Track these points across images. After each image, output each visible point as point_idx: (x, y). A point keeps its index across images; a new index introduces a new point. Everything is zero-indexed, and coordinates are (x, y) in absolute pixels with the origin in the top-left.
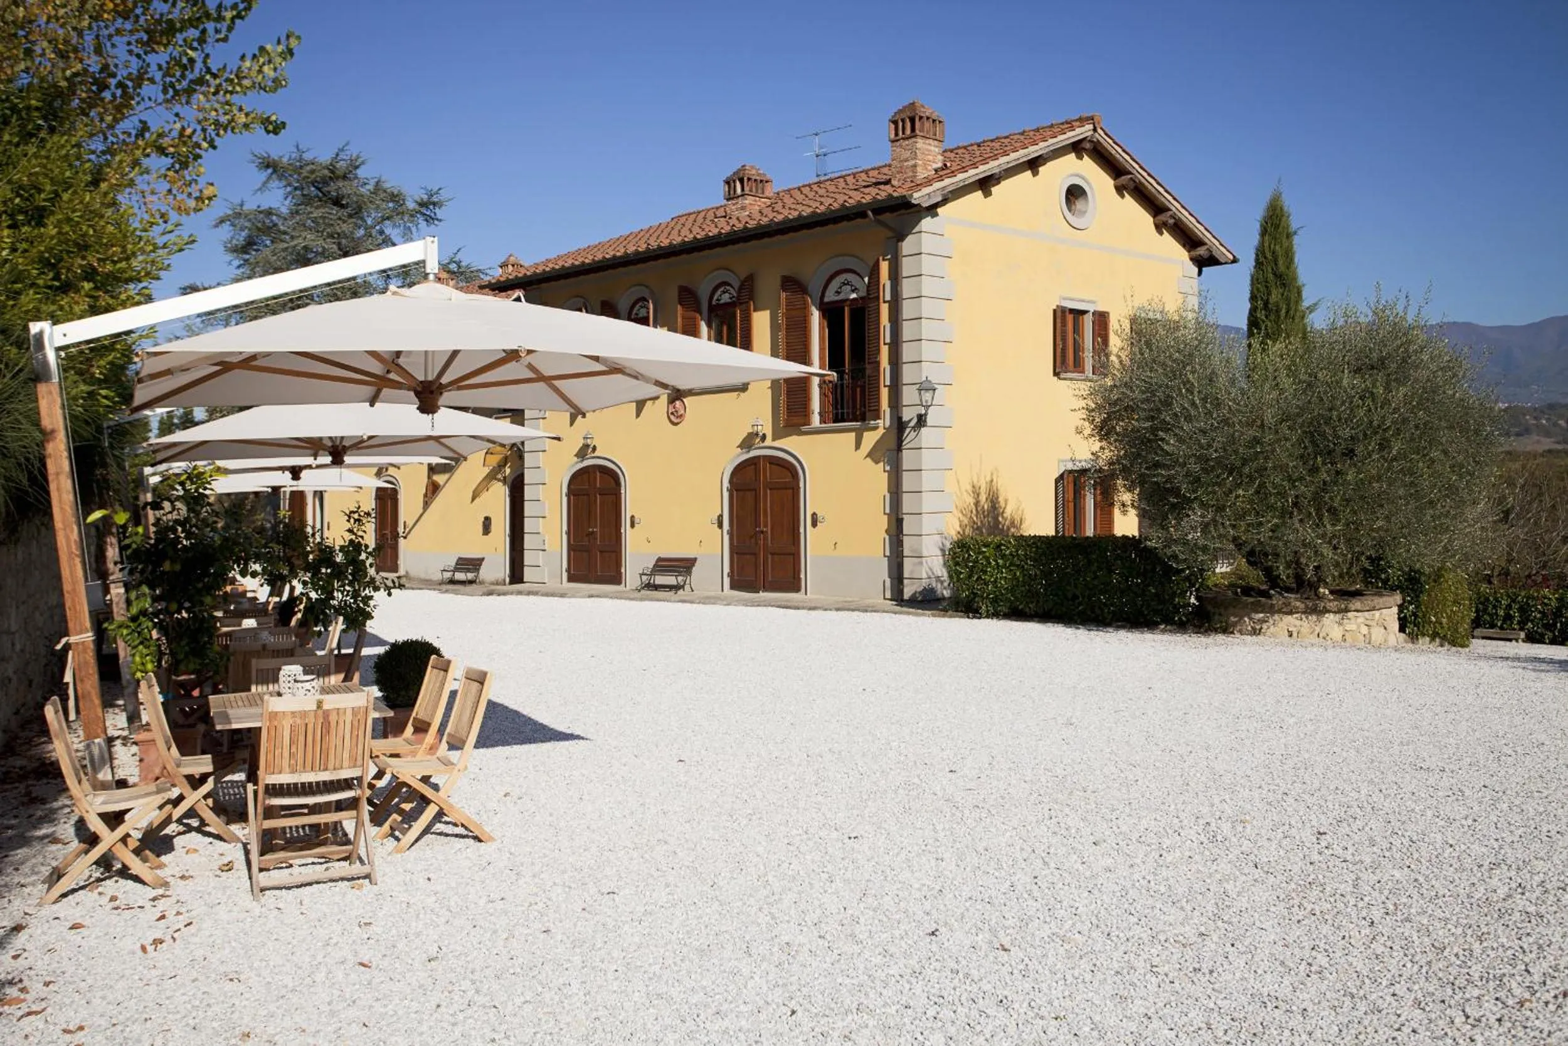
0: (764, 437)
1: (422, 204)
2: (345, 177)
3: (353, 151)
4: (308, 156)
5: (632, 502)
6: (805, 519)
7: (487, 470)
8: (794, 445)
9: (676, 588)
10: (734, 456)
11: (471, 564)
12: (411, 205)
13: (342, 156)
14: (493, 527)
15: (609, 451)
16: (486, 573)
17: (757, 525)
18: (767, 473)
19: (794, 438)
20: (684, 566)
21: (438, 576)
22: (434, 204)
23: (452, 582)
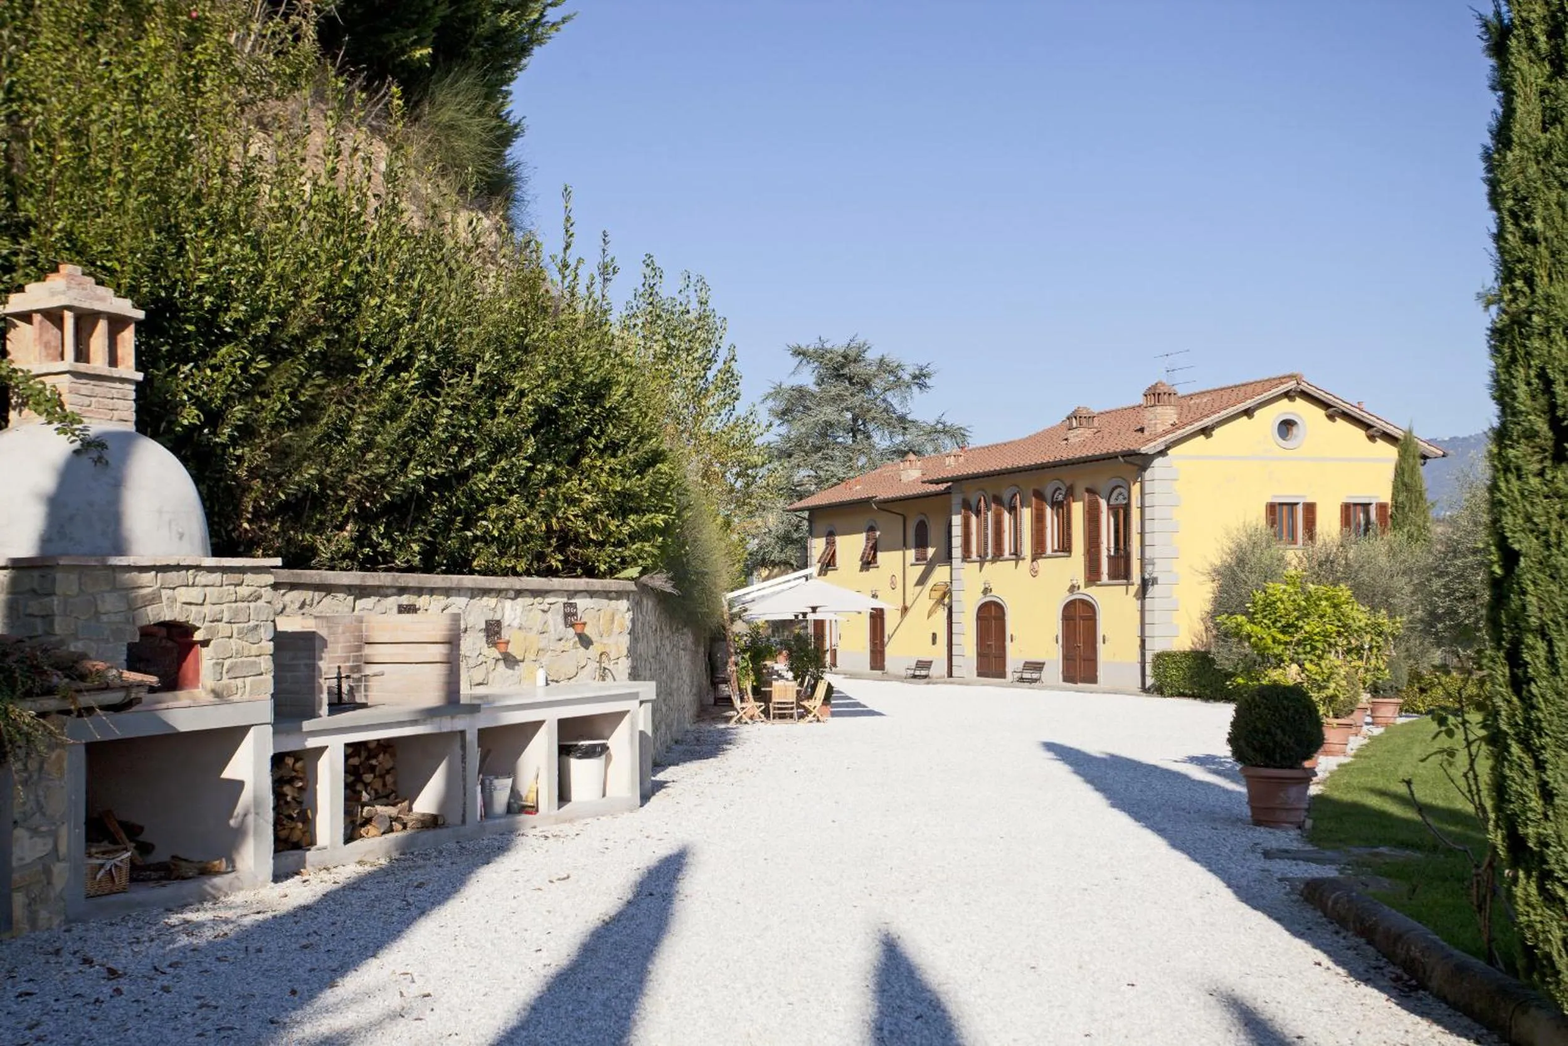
0: (1079, 588)
1: (915, 377)
2: (855, 361)
3: (860, 340)
4: (828, 346)
5: (1012, 626)
6: (1100, 639)
7: (932, 602)
8: (1094, 594)
9: (1035, 680)
10: (1065, 597)
11: (924, 665)
12: (907, 377)
13: (852, 345)
14: (938, 640)
15: (999, 593)
16: (933, 671)
17: (1075, 641)
18: (1080, 611)
19: (1094, 588)
20: (1038, 667)
21: (903, 673)
22: (924, 376)
23: (914, 677)
